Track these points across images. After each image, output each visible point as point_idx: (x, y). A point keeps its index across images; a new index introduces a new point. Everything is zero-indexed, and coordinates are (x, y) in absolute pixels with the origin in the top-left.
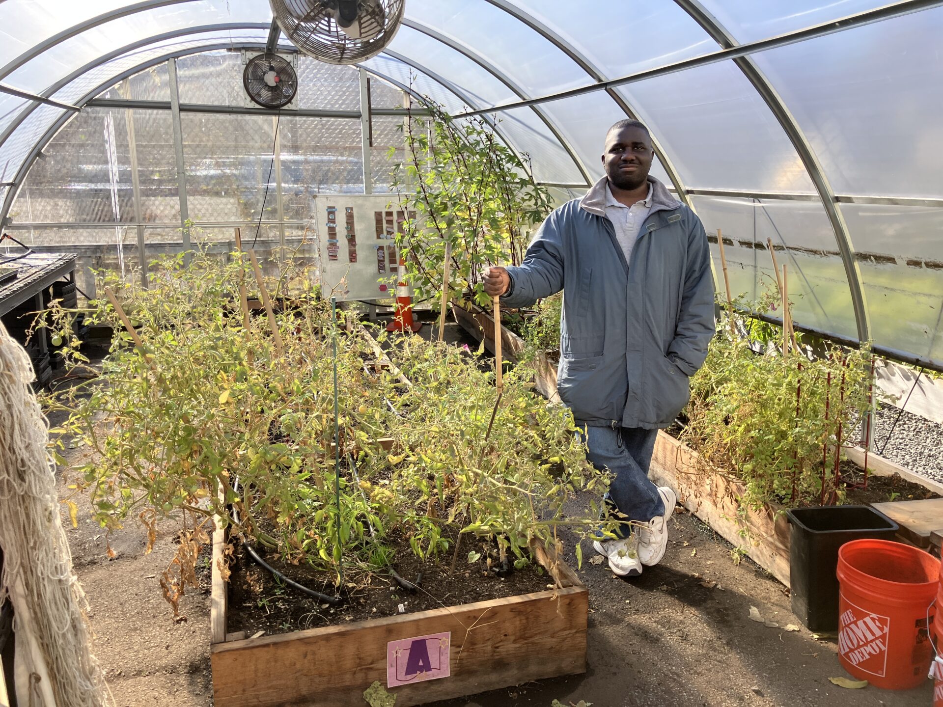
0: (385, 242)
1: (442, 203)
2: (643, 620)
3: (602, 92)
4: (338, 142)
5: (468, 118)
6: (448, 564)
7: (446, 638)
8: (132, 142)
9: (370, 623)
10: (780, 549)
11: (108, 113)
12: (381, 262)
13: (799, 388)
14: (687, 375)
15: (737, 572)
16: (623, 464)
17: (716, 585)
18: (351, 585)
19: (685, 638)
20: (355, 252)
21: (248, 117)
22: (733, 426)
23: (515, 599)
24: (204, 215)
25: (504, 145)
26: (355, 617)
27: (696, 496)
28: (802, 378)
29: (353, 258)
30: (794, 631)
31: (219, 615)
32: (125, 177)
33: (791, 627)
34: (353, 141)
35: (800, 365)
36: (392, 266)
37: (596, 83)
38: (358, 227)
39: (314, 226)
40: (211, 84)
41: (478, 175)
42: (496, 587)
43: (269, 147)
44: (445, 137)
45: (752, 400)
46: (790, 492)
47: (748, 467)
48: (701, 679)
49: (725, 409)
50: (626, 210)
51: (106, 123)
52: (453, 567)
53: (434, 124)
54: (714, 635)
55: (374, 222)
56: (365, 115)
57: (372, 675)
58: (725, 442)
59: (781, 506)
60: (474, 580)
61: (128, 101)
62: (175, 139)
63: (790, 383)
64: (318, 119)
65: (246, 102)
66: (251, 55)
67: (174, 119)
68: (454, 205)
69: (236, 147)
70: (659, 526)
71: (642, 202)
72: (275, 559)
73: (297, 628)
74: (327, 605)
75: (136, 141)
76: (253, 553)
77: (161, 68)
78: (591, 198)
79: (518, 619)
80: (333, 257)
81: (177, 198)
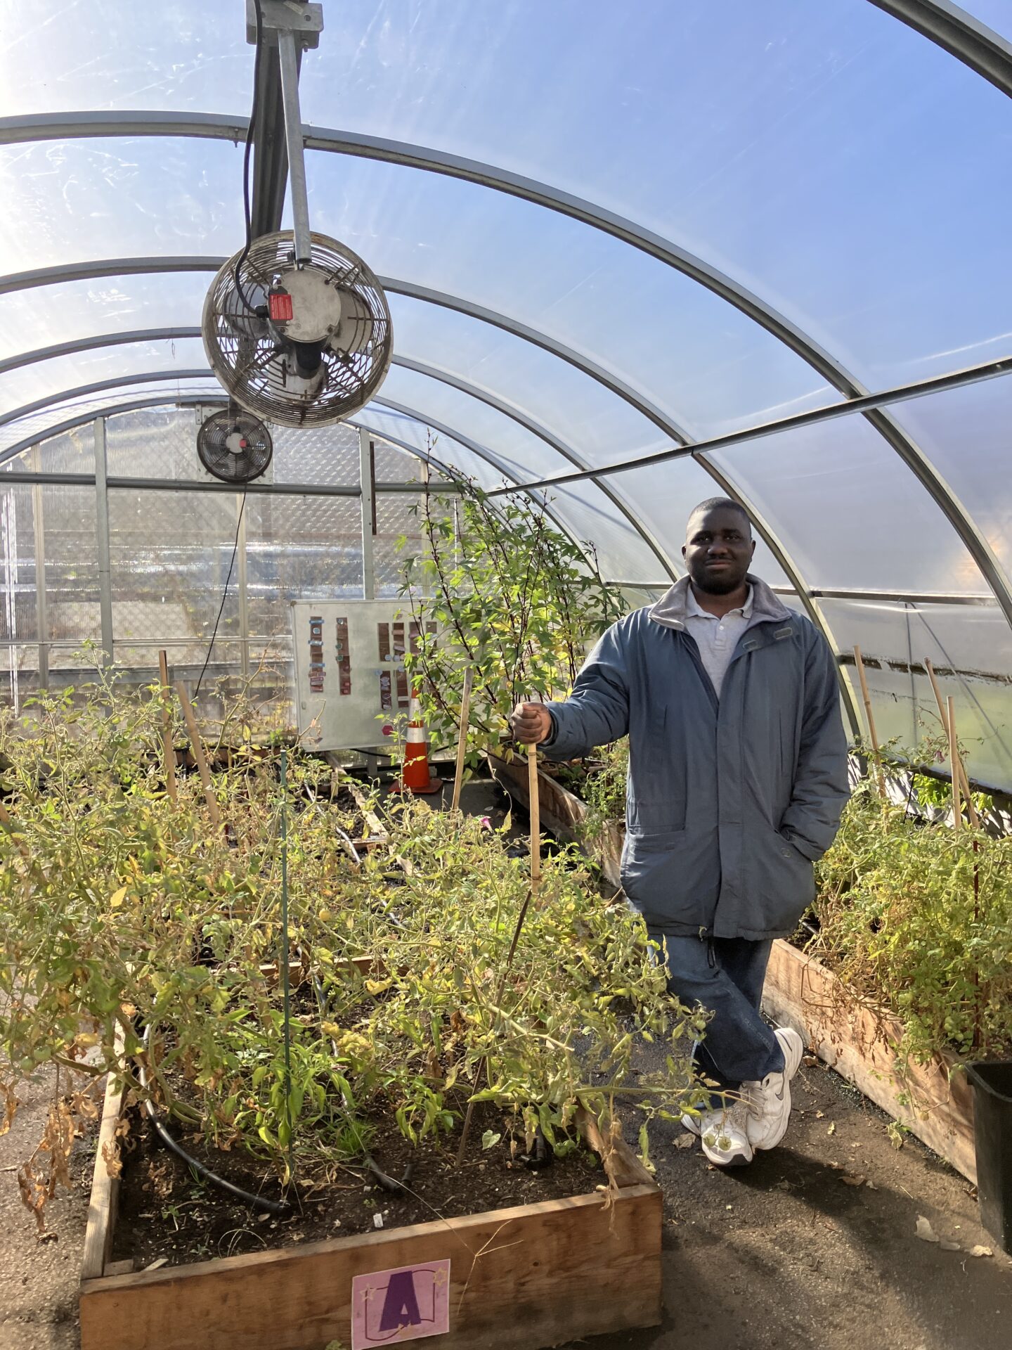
0: (391, 666)
1: (472, 611)
2: (753, 1237)
3: (688, 459)
4: (329, 529)
5: (509, 495)
6: (454, 1150)
7: (444, 1269)
8: (38, 529)
9: (328, 1246)
10: (961, 1124)
11: (9, 490)
12: (385, 694)
13: (976, 877)
14: (809, 860)
15: (897, 1161)
16: (718, 993)
17: (865, 1181)
18: (306, 1183)
19: (816, 1267)
20: (348, 680)
21: (201, 494)
22: (883, 934)
23: (552, 1206)
24: (137, 629)
25: (559, 531)
26: (307, 1235)
27: (834, 1041)
28: (981, 864)
29: (345, 688)
30: (984, 1255)
31: (98, 1232)
32: (26, 576)
33: (980, 1250)
34: (350, 528)
35: (975, 844)
36: (402, 699)
37: (679, 446)
38: (354, 644)
39: (292, 644)
40: (153, 450)
41: (522, 572)
42: (525, 1186)
43: (231, 535)
44: (477, 521)
45: (909, 895)
46: (970, 1034)
47: (907, 996)
48: (839, 1336)
49: (868, 909)
50: (714, 622)
51: (4, 505)
52: (460, 1153)
53: (463, 504)
54: (861, 1263)
55: (376, 637)
56: (367, 492)
57: (329, 1330)
58: (871, 958)
59: (959, 1058)
60: (492, 1174)
61: (36, 474)
62: (99, 526)
63: (963, 870)
64: (301, 497)
65: (199, 473)
66: (208, 412)
67: (99, 495)
68: (489, 613)
69: (184, 535)
70: (777, 1088)
71: (738, 610)
72: (195, 1141)
73: (216, 1254)
74: (267, 1216)
75: (45, 528)
76: (163, 1132)
77: (84, 430)
78: (666, 605)
79: (554, 1236)
80: (317, 687)
81: (98, 606)
